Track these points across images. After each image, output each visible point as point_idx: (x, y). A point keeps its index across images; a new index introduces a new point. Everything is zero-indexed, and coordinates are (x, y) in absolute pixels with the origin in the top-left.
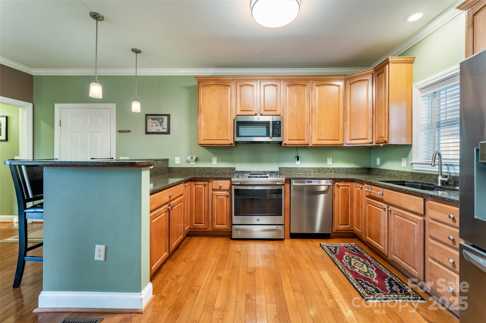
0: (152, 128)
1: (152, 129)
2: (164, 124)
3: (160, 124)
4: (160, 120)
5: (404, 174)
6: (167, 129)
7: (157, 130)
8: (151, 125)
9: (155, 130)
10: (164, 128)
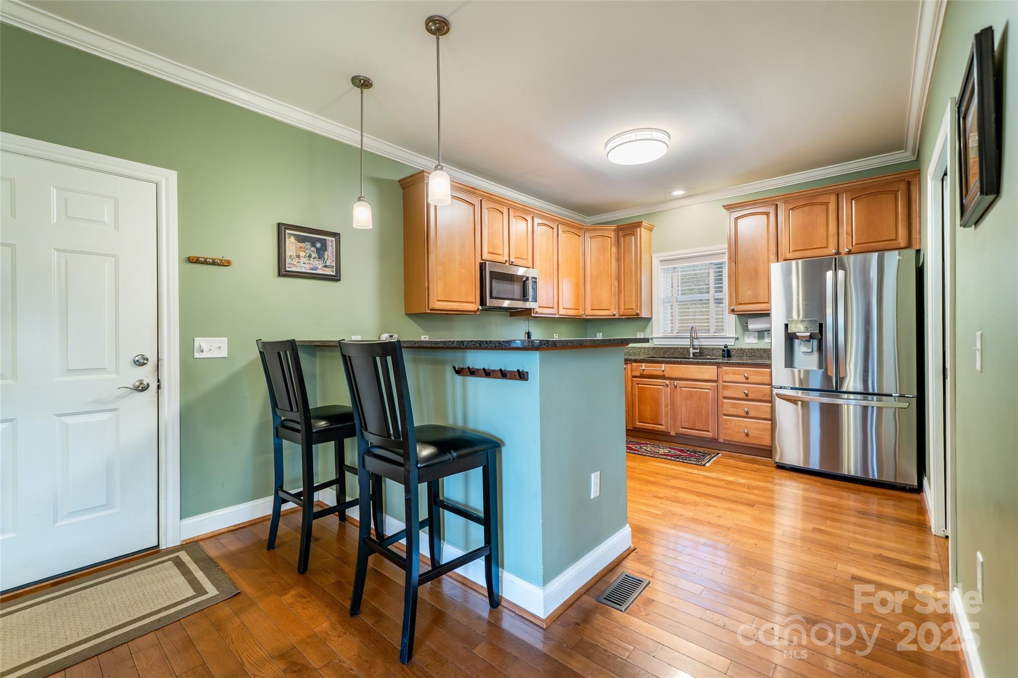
0: (297, 261)
1: (298, 264)
2: (328, 255)
3: (318, 256)
4: (318, 245)
5: (642, 350)
6: (334, 269)
7: (311, 269)
8: (294, 254)
9: (305, 269)
10: (327, 264)
